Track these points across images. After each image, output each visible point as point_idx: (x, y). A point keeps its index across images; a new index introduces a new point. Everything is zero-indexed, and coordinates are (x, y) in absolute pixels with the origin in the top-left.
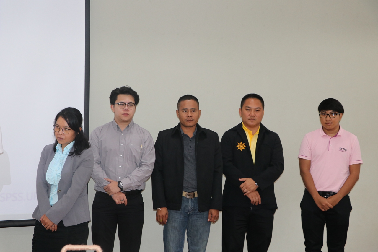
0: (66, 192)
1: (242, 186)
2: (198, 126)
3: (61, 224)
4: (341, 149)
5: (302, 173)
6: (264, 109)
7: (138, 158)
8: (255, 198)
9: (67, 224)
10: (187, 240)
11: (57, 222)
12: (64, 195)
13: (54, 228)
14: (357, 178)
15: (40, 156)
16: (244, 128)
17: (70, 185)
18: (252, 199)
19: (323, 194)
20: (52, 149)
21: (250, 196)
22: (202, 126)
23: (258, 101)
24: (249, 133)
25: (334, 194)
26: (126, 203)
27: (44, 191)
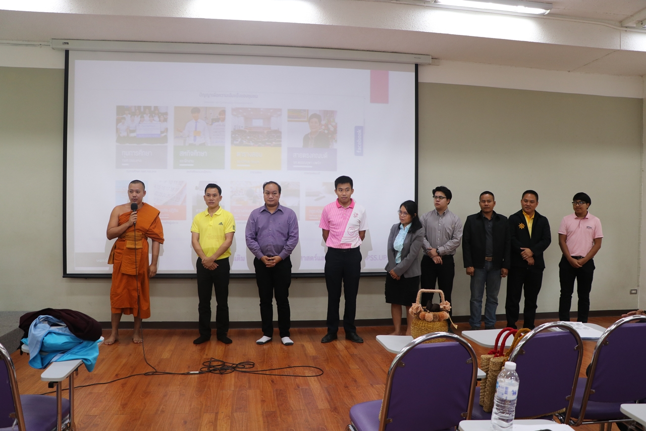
0: (406, 256)
1: (522, 253)
2: (494, 212)
3: (402, 276)
4: (588, 227)
5: (560, 244)
6: (538, 201)
7: (450, 234)
8: (531, 261)
9: (406, 276)
10: (486, 288)
11: (400, 274)
12: (405, 258)
13: (398, 278)
14: (599, 247)
15: (390, 231)
16: (524, 213)
17: (409, 252)
18: (529, 262)
19: (576, 258)
20: (397, 228)
21: (528, 260)
22: (497, 212)
23: (534, 196)
24: (527, 217)
25: (583, 257)
26: (442, 263)
27: (392, 253)
